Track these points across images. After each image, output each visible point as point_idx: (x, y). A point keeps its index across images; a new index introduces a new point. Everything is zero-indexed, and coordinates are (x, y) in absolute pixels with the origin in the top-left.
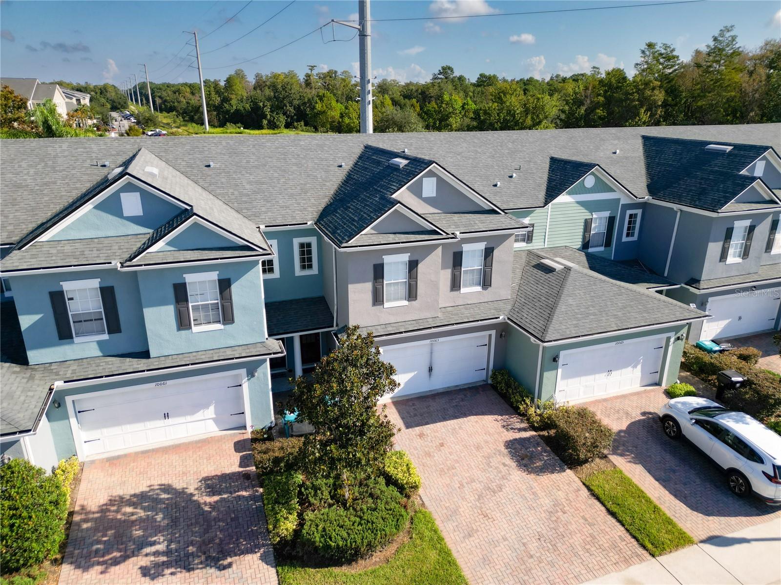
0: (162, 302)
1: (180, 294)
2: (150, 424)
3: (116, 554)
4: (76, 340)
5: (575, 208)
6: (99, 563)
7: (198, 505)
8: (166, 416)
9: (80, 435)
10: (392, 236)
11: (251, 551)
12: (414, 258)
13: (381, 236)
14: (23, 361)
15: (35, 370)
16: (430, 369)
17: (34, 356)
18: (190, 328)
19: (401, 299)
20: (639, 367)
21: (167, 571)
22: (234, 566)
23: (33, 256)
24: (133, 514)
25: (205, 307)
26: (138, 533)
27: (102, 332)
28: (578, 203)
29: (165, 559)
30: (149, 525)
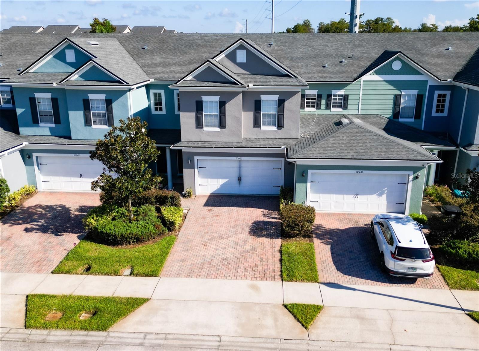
0: (76, 109)
1: (86, 106)
3: (21, 222)
4: (41, 125)
6: (10, 223)
7: (70, 214)
8: (81, 176)
9: (40, 177)
11: (75, 233)
12: (223, 100)
13: (198, 83)
14: (17, 132)
15: (21, 137)
16: (240, 179)
17: (22, 130)
18: (91, 125)
19: (215, 126)
21: (35, 231)
22: (64, 236)
23: (23, 78)
24: (40, 211)
25: (99, 115)
26: (35, 217)
27: (52, 122)
28: (386, 81)
29: (37, 227)
30: (41, 216)
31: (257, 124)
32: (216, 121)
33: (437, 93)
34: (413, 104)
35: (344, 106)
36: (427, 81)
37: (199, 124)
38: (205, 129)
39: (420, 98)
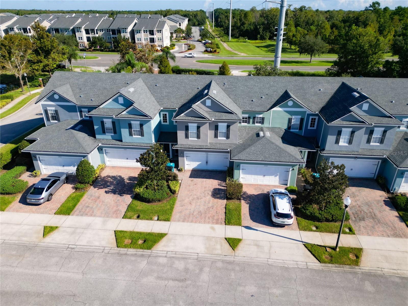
0: (125, 128)
1: (130, 126)
2: (123, 160)
3: (102, 187)
4: (106, 134)
5: (284, 113)
6: (97, 188)
7: (124, 182)
8: (127, 159)
9: (107, 159)
10: (190, 117)
11: (130, 194)
12: (199, 125)
13: (187, 117)
14: (95, 137)
15: (97, 140)
16: (207, 162)
17: (97, 136)
18: (132, 136)
19: (195, 138)
20: (278, 177)
21: (110, 193)
22: (124, 196)
23: (98, 112)
24: (110, 180)
25: (136, 131)
26: (109, 184)
27: (112, 133)
28: (285, 111)
29: (111, 190)
30: (112, 183)
31: (216, 136)
32: (195, 135)
33: (311, 117)
34: (298, 123)
35: (262, 123)
36: (306, 112)
37: (187, 137)
38: (190, 139)
39: (302, 120)
